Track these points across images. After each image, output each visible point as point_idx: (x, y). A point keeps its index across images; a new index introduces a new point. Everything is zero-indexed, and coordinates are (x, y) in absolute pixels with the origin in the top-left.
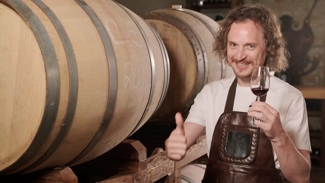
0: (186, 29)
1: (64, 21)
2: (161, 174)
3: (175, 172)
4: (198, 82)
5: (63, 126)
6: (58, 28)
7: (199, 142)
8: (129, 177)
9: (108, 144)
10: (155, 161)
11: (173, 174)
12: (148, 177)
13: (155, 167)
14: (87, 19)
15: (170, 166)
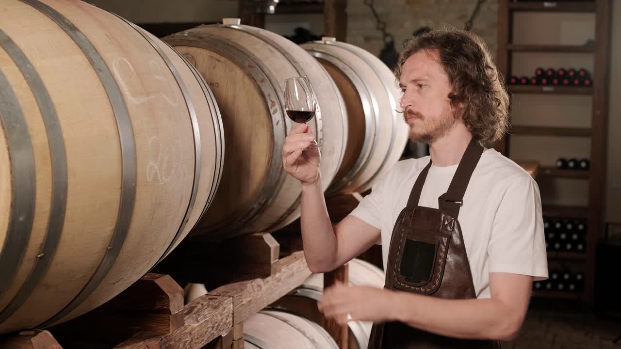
0: (250, 66)
1: (39, 64)
2: (209, 335)
3: (233, 329)
4: (273, 162)
5: (40, 258)
6: (29, 76)
7: (275, 273)
8: (154, 343)
9: (117, 284)
10: (198, 311)
11: (231, 333)
12: (187, 341)
13: (198, 322)
14: (81, 58)
15: (224, 320)
